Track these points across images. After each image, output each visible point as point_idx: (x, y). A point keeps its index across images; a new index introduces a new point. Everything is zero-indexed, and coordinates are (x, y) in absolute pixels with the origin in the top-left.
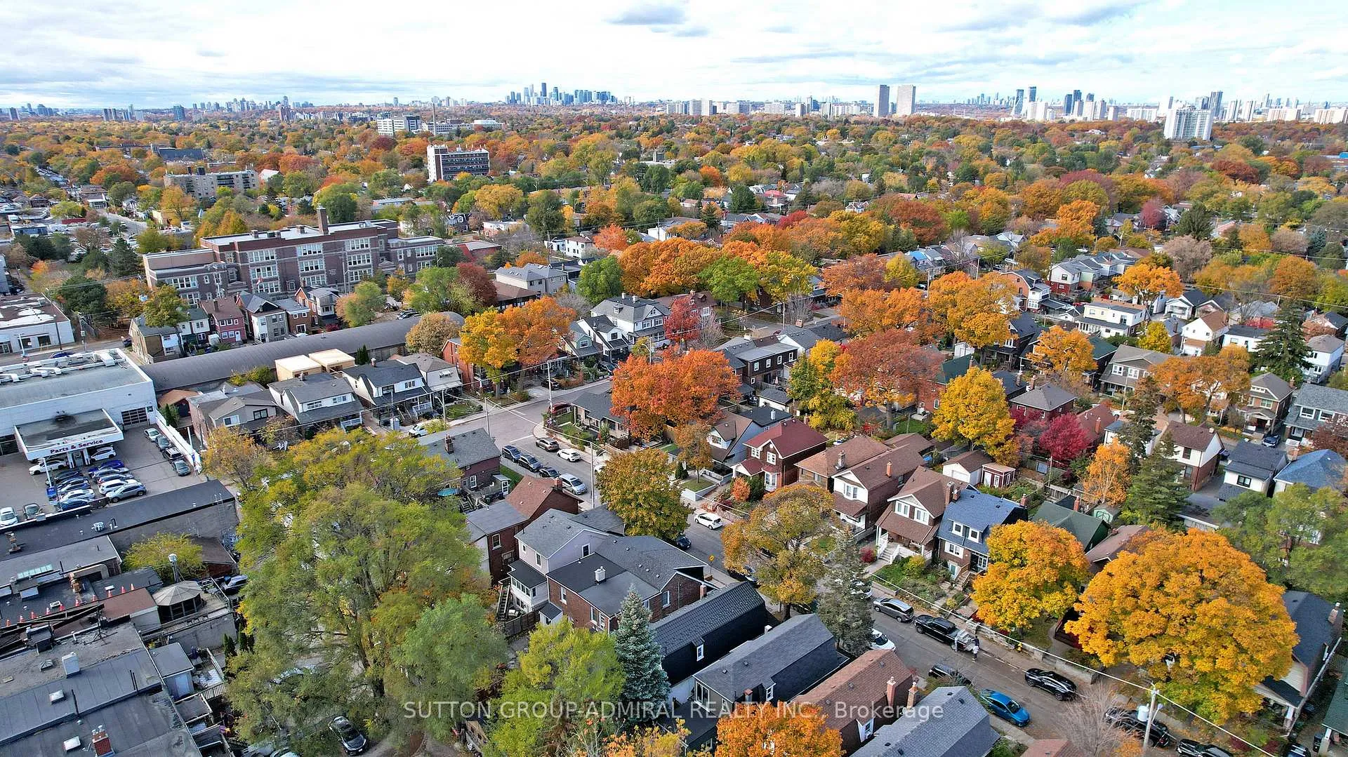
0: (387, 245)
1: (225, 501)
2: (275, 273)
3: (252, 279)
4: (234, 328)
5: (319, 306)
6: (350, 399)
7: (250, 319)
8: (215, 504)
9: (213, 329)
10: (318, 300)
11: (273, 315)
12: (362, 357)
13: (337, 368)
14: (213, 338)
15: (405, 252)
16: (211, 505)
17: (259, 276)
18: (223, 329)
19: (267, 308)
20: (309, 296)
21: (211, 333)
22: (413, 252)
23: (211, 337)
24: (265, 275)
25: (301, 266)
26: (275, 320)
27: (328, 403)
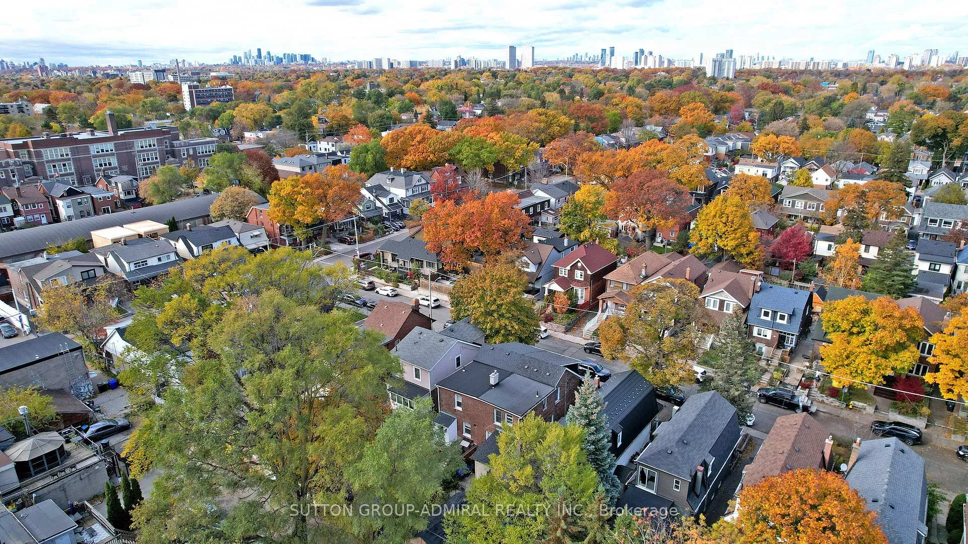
0: (172, 146)
1: (71, 351)
2: (70, 169)
3: (49, 174)
4: (39, 211)
5: (120, 190)
6: (173, 257)
7: (55, 204)
8: (61, 354)
9: (17, 213)
10: (120, 185)
11: (78, 198)
12: (173, 226)
13: (154, 235)
14: (18, 220)
15: (188, 150)
16: (56, 355)
17: (56, 171)
18: (28, 213)
19: (71, 193)
20: (110, 183)
21: (15, 216)
22: (194, 150)
23: (16, 220)
24: (61, 170)
25: (96, 163)
26: (80, 203)
27: (153, 262)
